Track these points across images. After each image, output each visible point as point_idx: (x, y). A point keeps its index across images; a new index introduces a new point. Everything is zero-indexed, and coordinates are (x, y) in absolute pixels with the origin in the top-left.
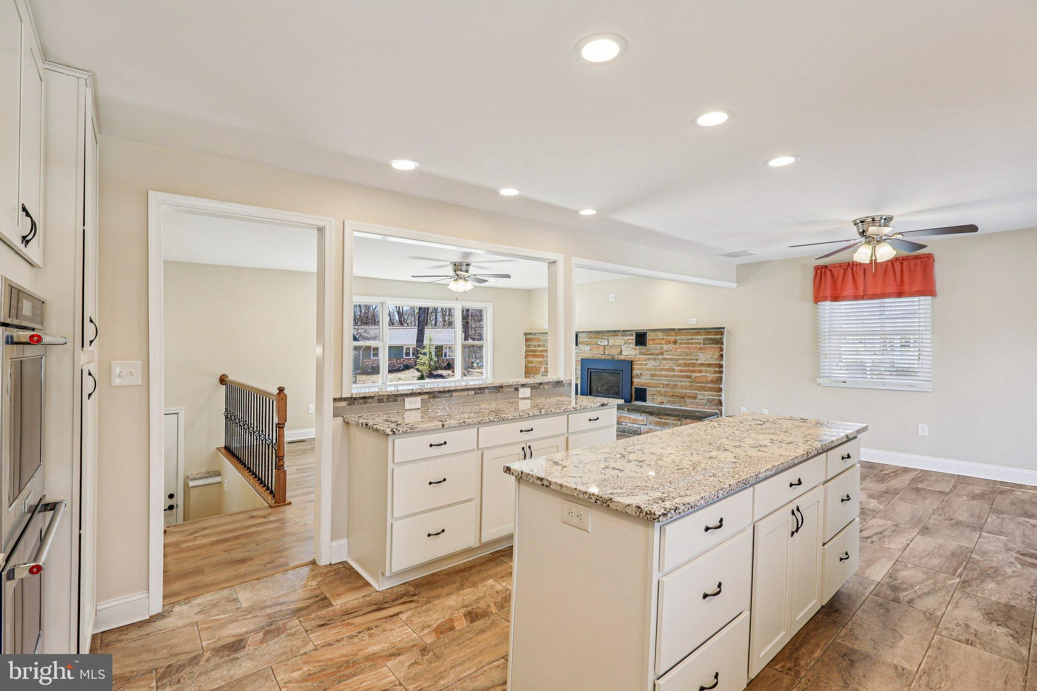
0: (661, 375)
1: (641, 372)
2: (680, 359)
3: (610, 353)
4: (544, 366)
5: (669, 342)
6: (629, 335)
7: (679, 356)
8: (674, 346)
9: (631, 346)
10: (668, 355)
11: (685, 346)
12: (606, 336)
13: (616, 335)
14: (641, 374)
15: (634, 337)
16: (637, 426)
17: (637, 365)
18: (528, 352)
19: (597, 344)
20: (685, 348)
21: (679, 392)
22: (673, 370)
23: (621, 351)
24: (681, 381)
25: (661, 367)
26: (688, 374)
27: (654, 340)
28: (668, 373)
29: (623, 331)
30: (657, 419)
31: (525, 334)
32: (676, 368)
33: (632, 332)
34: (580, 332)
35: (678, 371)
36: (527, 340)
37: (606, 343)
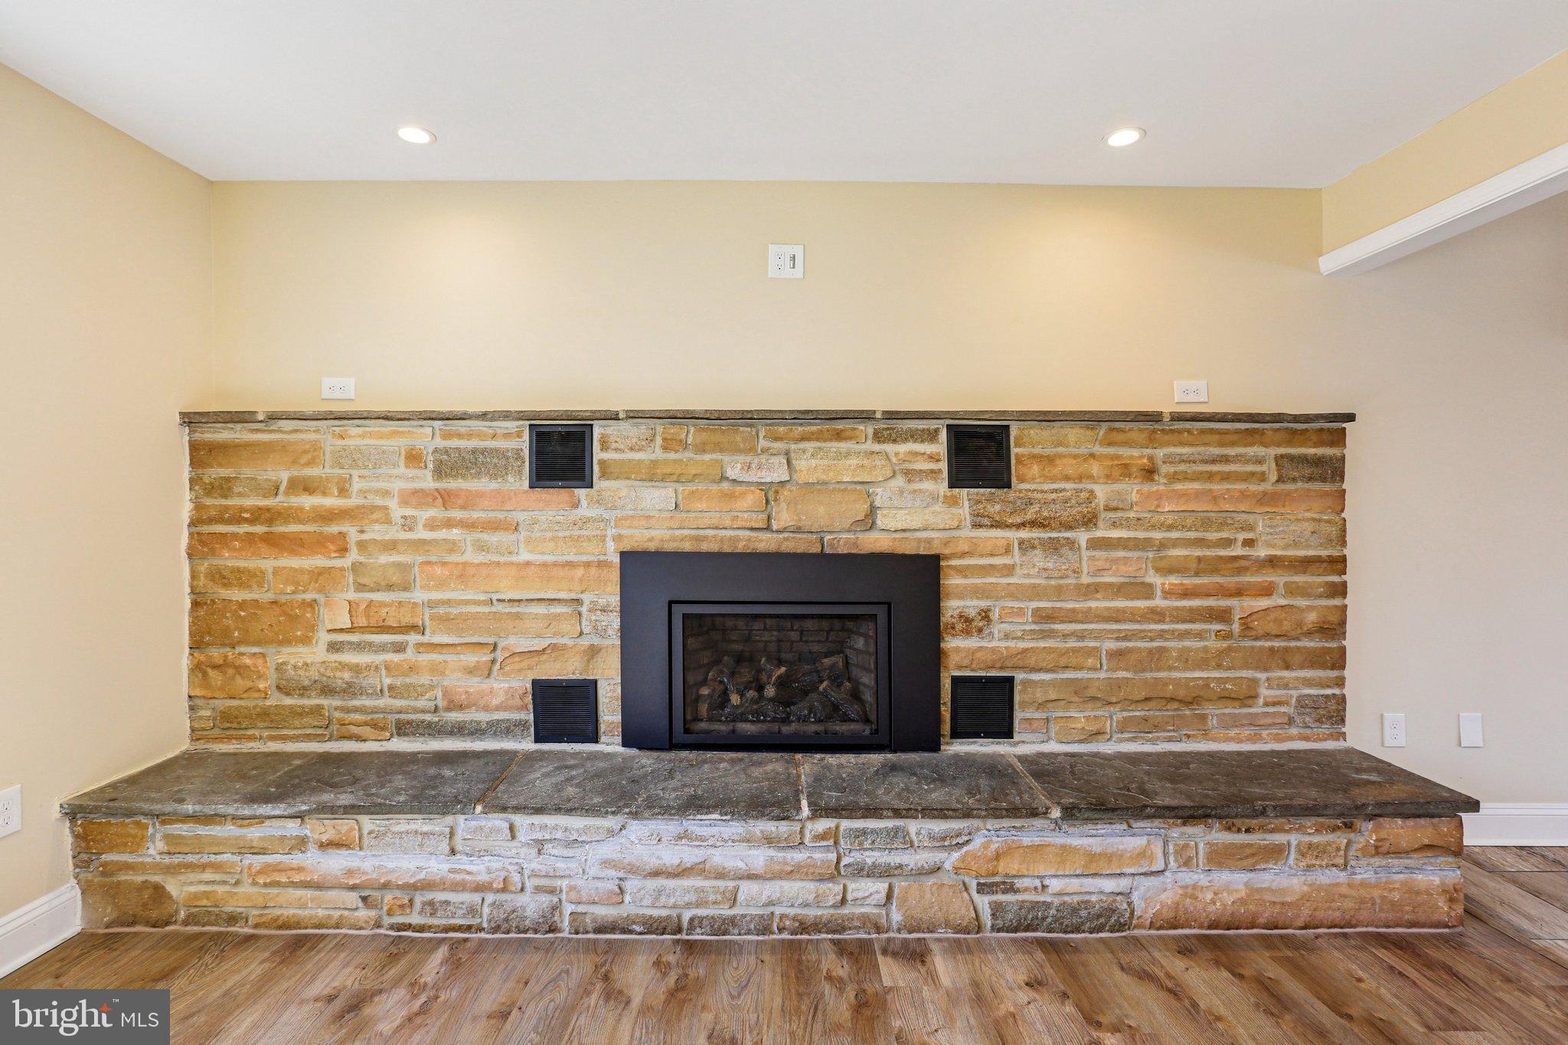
0: (1087, 616)
1: (983, 604)
2: (1176, 543)
3: (806, 522)
4: (351, 595)
5: (1125, 470)
6: (913, 436)
7: (1171, 528)
8: (1147, 488)
9: (928, 485)
10: (1114, 525)
11: (1196, 486)
12: (777, 439)
13: (839, 436)
14: (985, 615)
15: (940, 447)
16: (1109, 885)
17: (962, 571)
18: (211, 521)
19: (723, 478)
20: (1198, 495)
21: (1177, 682)
22: (1147, 590)
23: (873, 510)
24: (1183, 635)
25: (1086, 579)
26: (1211, 602)
27: (1051, 460)
28: (1120, 603)
29: (891, 415)
30: (1219, 836)
31: (190, 420)
32: (1153, 578)
33: (933, 424)
34: (614, 417)
35: (1167, 594)
36: (201, 454)
37: (777, 472)
